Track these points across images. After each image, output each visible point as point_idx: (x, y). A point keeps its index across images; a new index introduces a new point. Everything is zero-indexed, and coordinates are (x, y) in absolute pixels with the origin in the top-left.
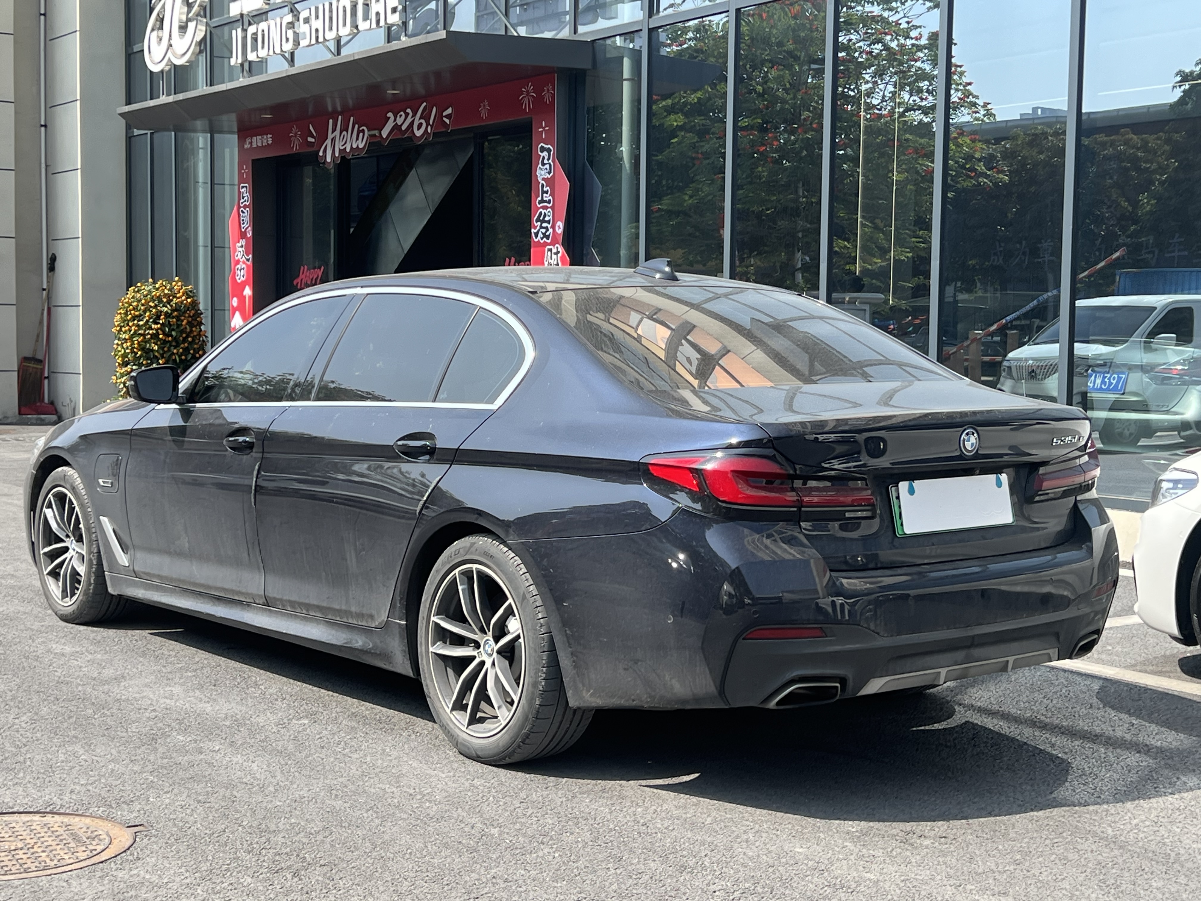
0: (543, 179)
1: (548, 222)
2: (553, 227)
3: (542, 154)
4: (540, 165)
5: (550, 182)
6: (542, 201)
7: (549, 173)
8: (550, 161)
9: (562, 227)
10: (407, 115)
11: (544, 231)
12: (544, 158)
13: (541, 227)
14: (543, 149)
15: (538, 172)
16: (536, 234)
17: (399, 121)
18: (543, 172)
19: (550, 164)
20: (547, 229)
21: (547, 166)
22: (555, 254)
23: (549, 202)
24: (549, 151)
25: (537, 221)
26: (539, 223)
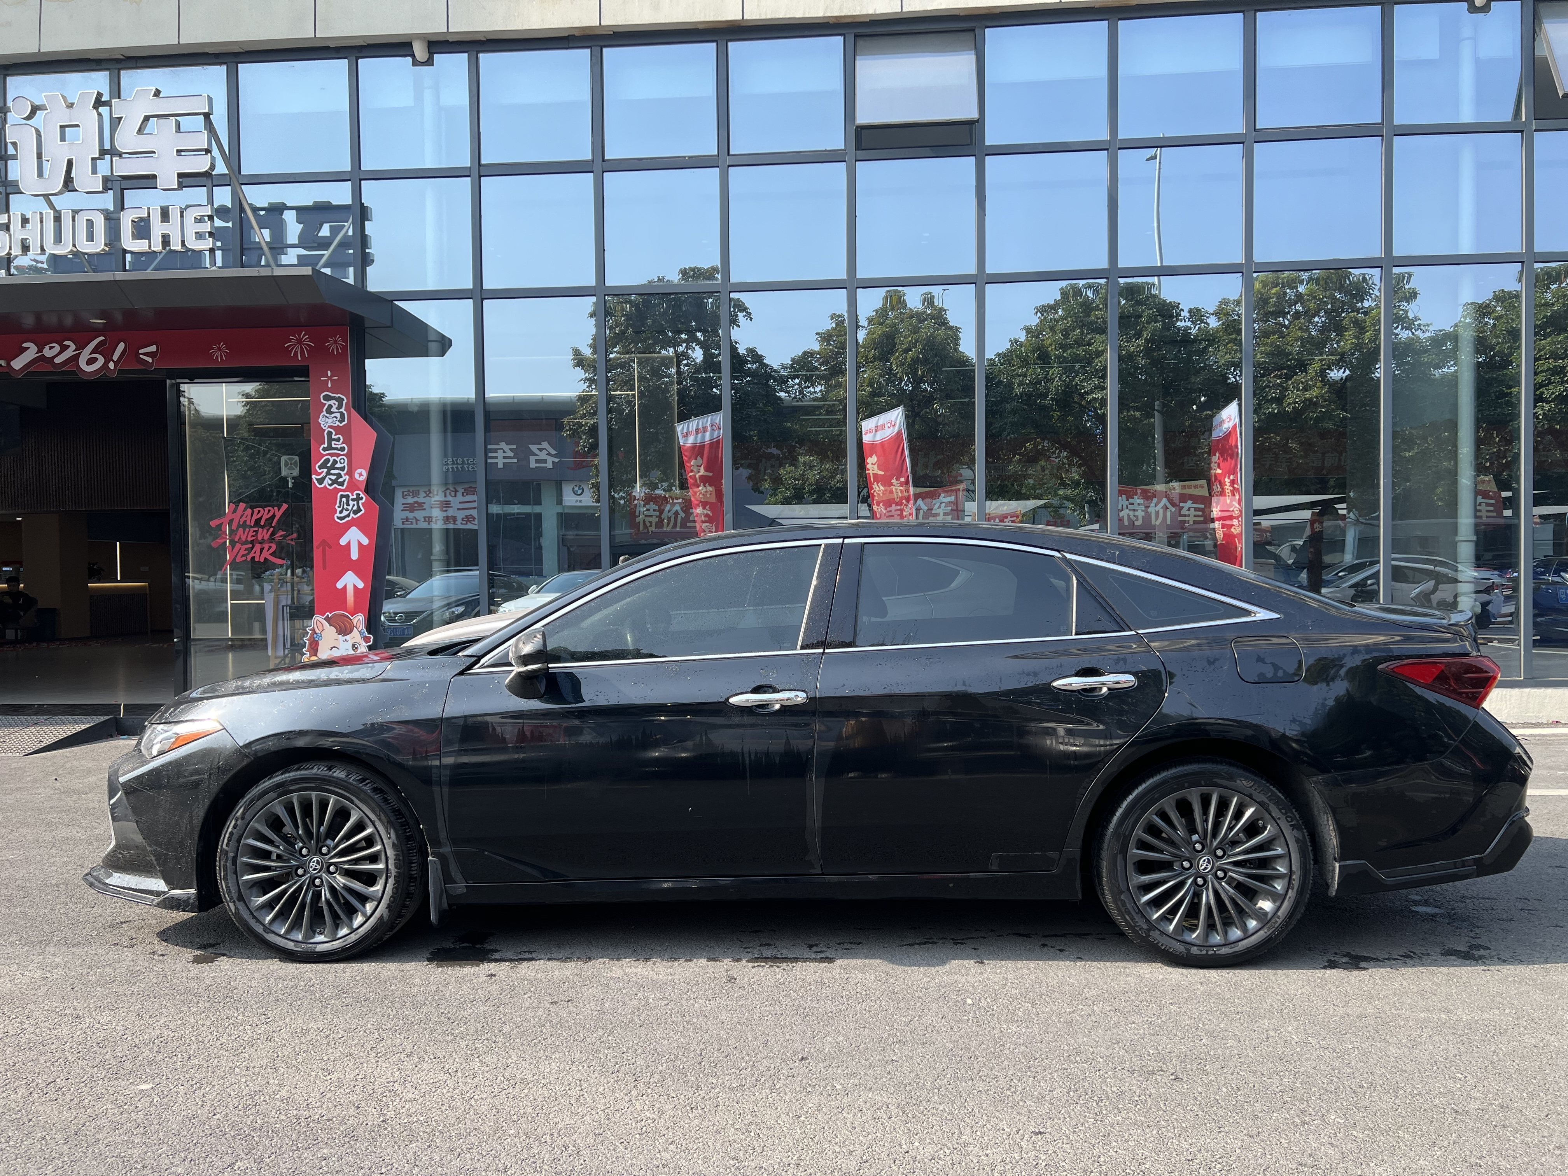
0: (329, 427)
1: (343, 469)
2: (350, 473)
3: (328, 403)
4: (324, 413)
5: (345, 431)
6: (330, 447)
7: (341, 422)
8: (342, 410)
9: (365, 474)
10: (64, 348)
11: (334, 477)
12: (330, 406)
13: (328, 473)
14: (327, 398)
15: (321, 420)
16: (321, 481)
17: (47, 352)
18: (330, 421)
19: (341, 413)
20: (339, 476)
21: (338, 415)
22: (353, 500)
23: (343, 449)
24: (340, 401)
25: (320, 467)
26: (325, 470)
